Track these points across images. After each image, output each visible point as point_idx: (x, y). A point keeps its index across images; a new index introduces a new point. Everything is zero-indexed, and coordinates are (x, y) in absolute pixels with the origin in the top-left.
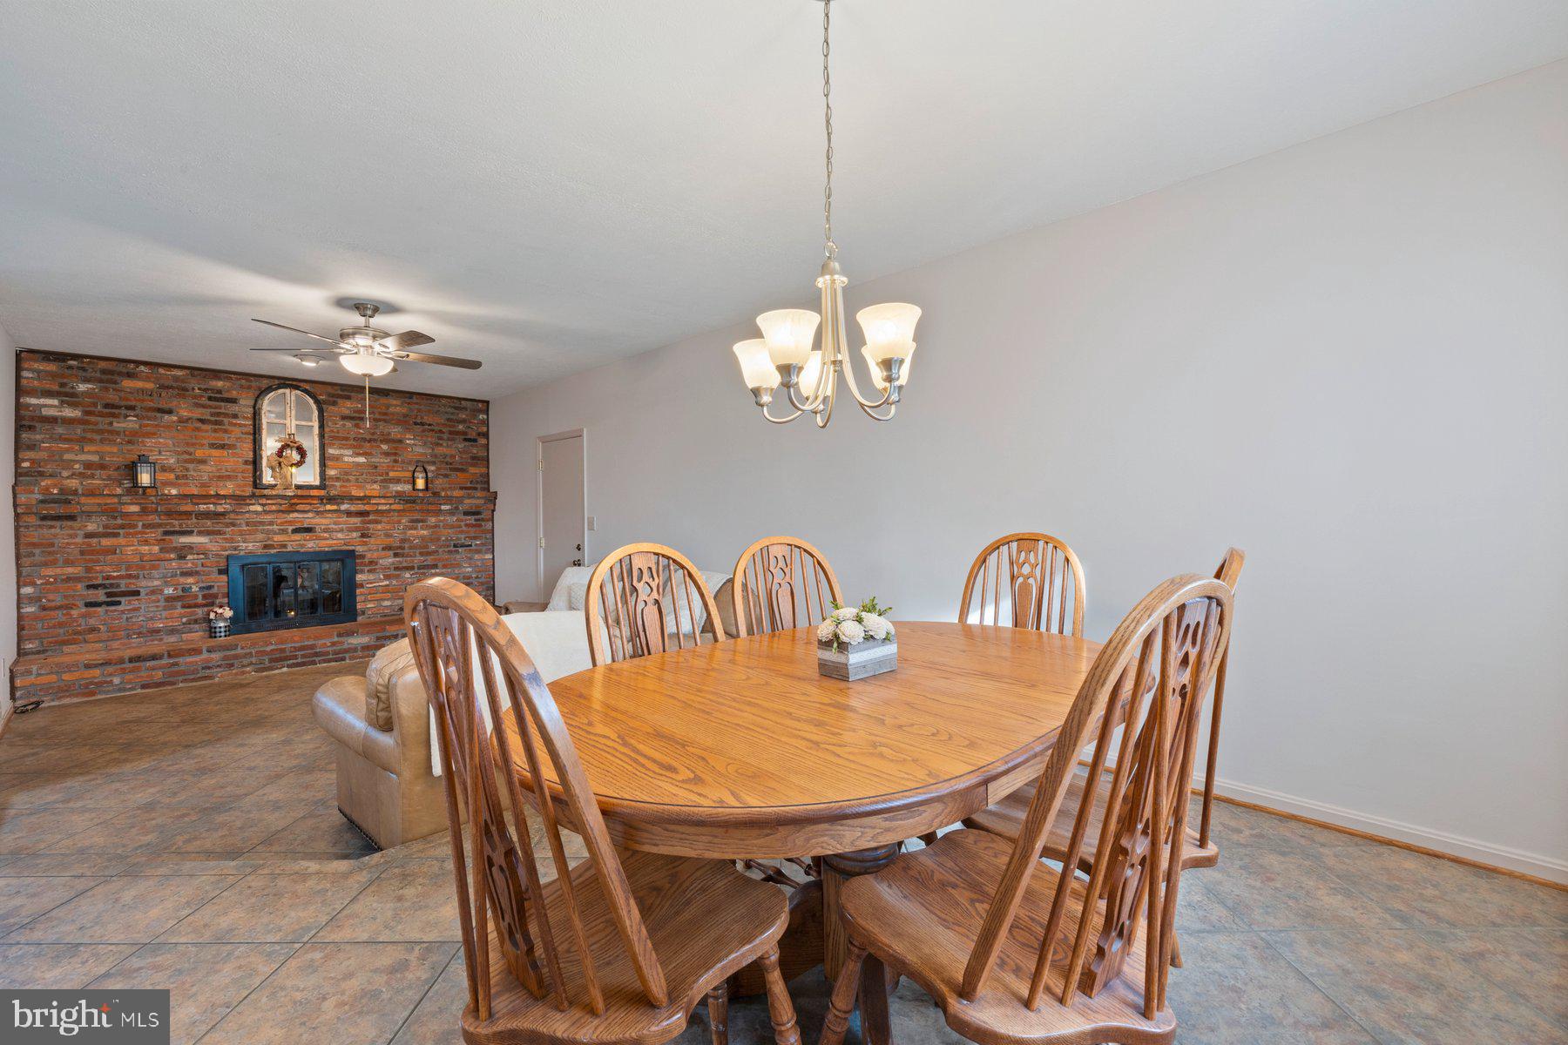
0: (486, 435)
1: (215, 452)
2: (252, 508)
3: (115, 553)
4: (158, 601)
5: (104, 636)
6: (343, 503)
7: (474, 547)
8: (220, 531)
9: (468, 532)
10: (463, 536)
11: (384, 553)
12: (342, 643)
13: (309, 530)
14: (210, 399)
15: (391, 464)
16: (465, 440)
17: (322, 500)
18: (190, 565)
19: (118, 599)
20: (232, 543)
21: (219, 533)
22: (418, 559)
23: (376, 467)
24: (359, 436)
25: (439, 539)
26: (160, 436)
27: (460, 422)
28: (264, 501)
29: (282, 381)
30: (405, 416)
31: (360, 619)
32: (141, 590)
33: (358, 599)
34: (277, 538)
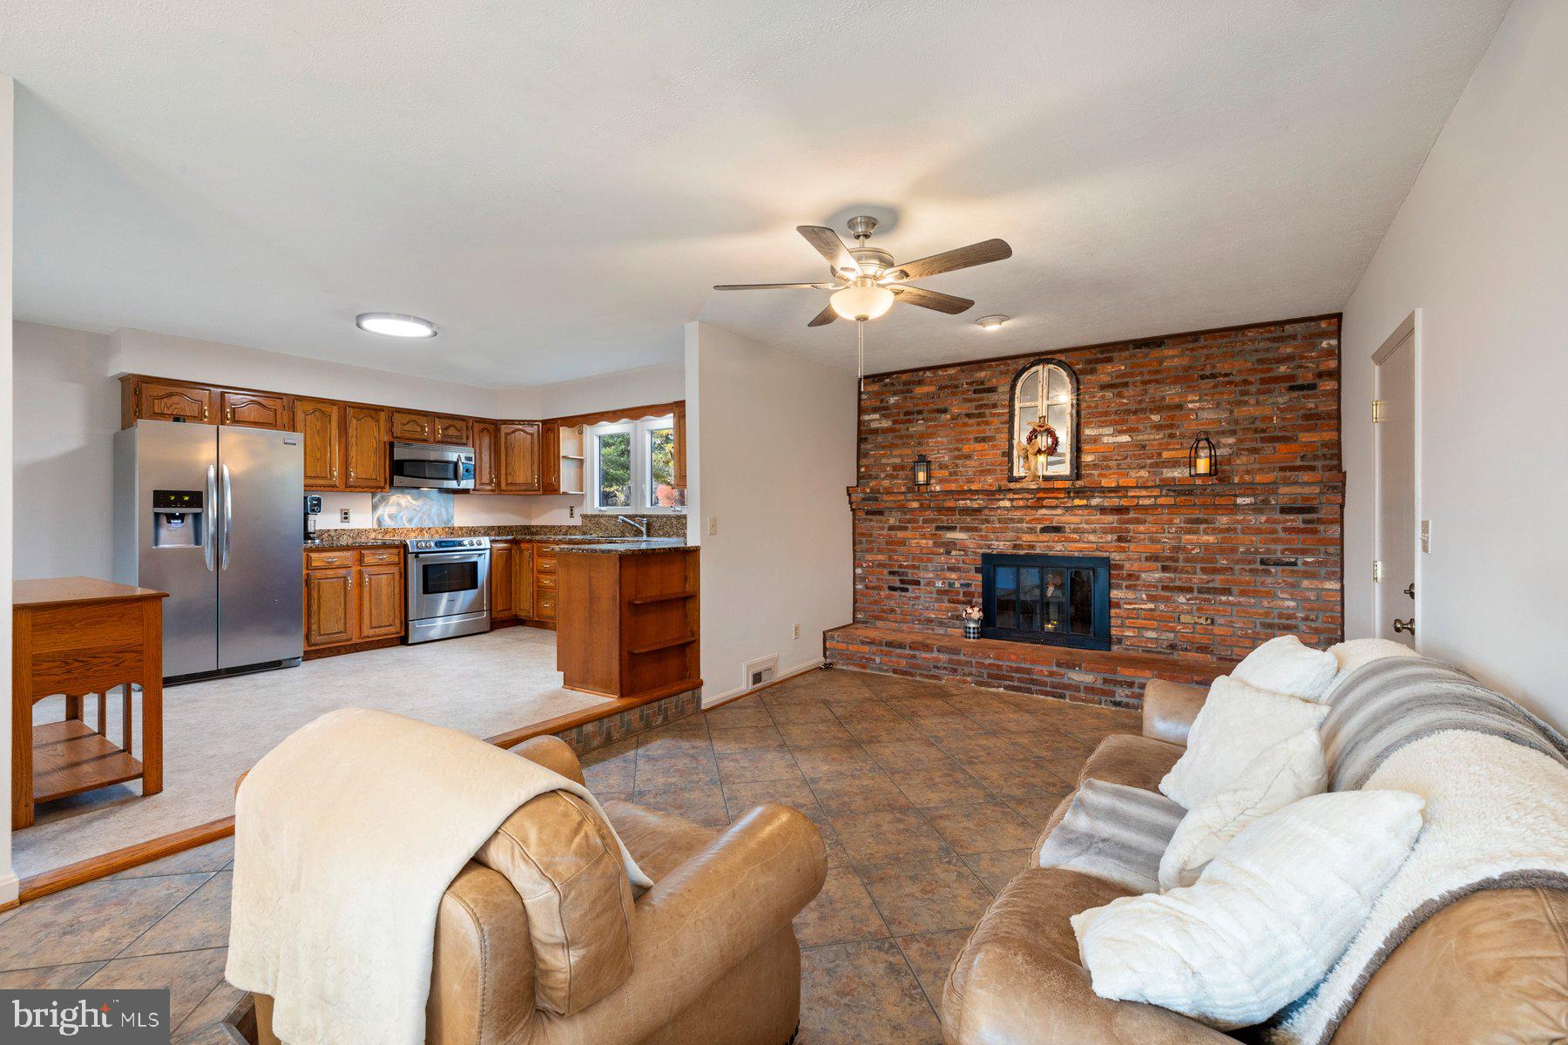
0: (1336, 374)
1: (978, 446)
2: (1002, 504)
3: (905, 545)
4: (932, 593)
5: (899, 617)
6: (1094, 497)
7: (1300, 567)
8: (976, 527)
9: (1288, 541)
10: (1279, 547)
11: (1148, 564)
12: (1062, 675)
13: (1057, 529)
14: (975, 392)
15: (1165, 440)
16: (1292, 388)
17: (1069, 492)
18: (953, 561)
19: (906, 586)
20: (986, 540)
21: (975, 529)
22: (1199, 578)
23: (1144, 447)
24: (1121, 408)
25: (1234, 550)
26: (939, 436)
27: (1280, 361)
28: (1011, 496)
29: (1037, 358)
30: (1186, 369)
31: (1115, 648)
32: (922, 581)
33: (1113, 622)
34: (1026, 537)
